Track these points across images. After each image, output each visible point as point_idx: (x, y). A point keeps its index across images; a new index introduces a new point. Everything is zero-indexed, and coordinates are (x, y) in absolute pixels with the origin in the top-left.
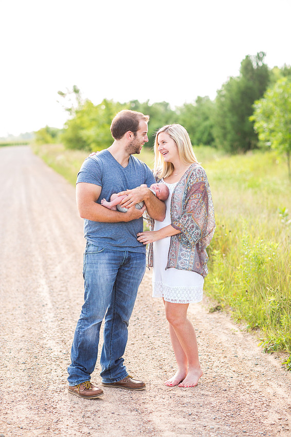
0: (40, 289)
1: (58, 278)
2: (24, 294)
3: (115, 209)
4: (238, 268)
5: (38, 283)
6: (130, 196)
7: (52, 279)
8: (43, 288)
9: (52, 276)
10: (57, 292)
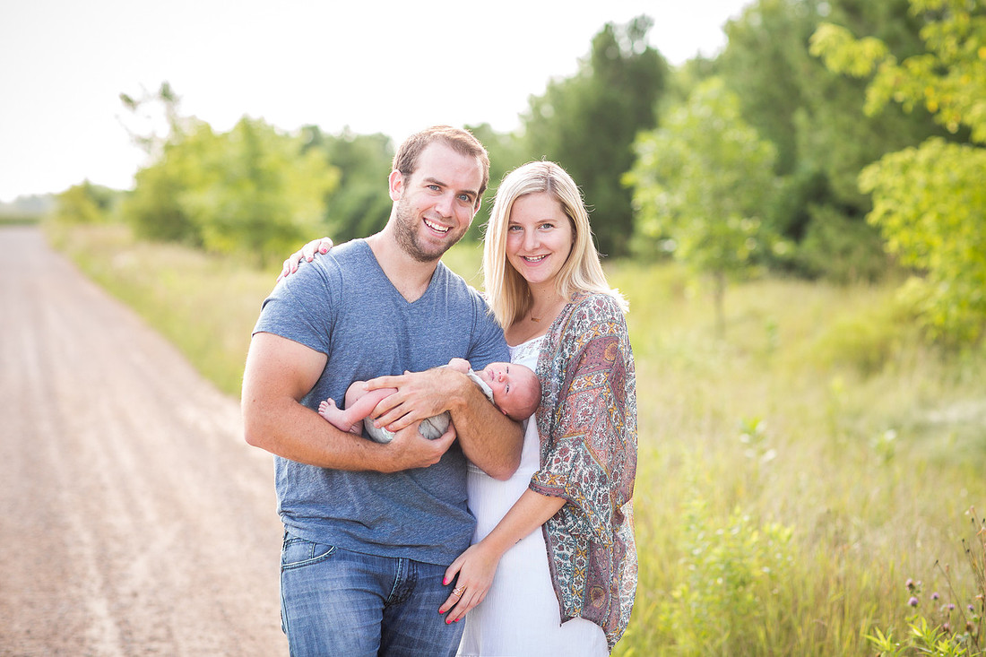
0: (93, 632)
1: (142, 599)
2: (49, 646)
3: (357, 430)
4: (677, 594)
5: (86, 610)
6: (403, 392)
7: (124, 600)
8: (103, 629)
9: (125, 589)
10: (142, 643)
